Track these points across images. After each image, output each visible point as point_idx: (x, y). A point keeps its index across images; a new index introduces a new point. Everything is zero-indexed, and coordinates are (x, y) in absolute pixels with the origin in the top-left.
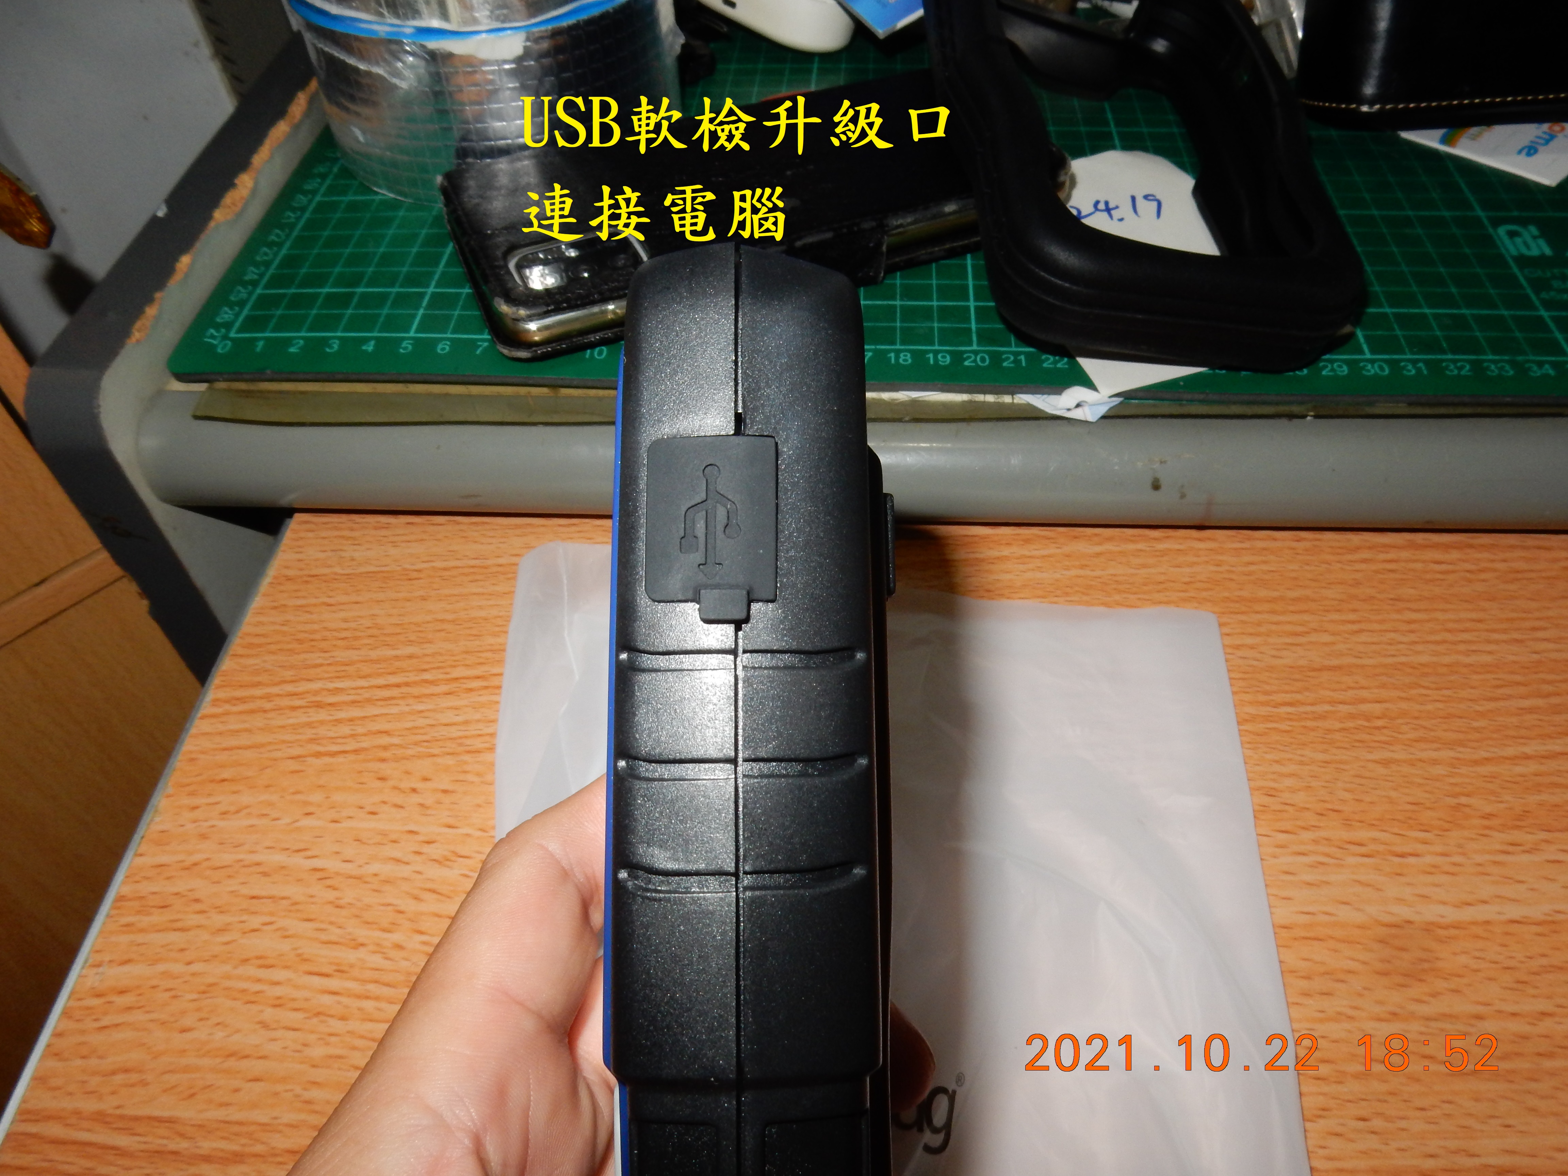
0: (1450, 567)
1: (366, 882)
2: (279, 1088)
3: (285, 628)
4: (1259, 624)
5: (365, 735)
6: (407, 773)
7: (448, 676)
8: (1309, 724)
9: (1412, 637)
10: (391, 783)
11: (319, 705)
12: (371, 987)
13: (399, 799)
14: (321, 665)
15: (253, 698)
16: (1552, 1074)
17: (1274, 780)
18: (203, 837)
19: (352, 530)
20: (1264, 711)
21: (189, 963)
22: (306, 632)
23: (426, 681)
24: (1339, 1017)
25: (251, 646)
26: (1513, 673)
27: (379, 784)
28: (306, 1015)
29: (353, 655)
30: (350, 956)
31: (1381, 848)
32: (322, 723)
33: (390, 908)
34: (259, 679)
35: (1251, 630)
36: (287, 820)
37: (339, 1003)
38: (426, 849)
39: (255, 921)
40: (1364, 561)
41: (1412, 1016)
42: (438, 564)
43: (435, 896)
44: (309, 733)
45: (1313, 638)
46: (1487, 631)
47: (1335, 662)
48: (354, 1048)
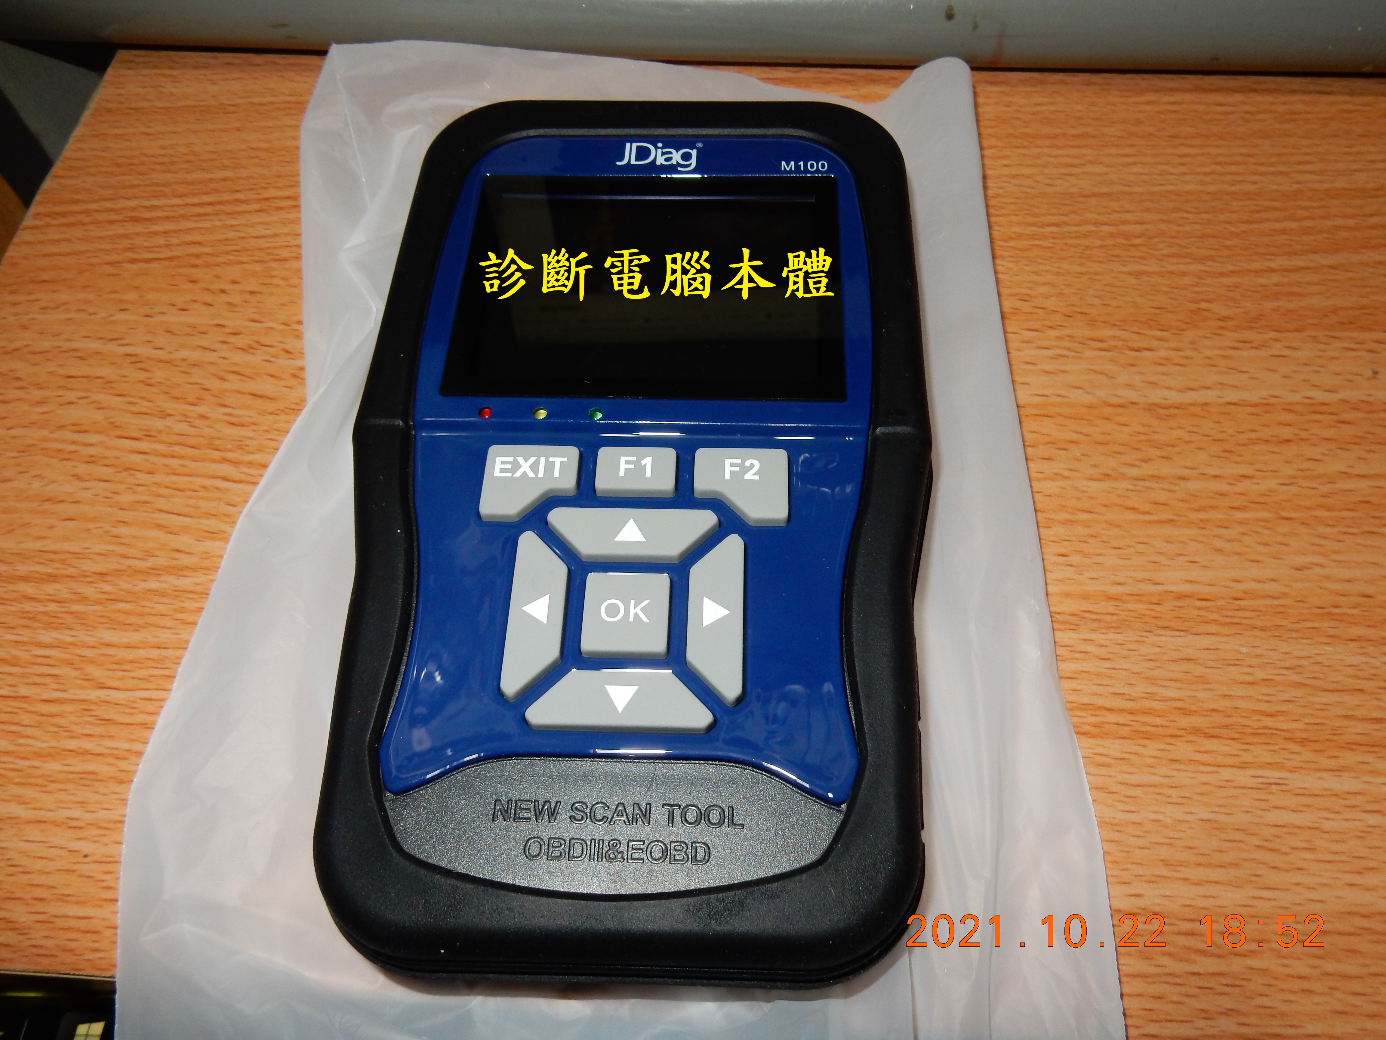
0: (1231, 109)
1: (177, 366)
2: (90, 525)
3: (104, 154)
4: (1038, 157)
5: (178, 245)
6: (217, 277)
7: (260, 197)
8: (1070, 241)
9: (1182, 169)
10: (202, 285)
11: (136, 220)
12: (176, 448)
13: (208, 298)
14: (139, 186)
15: (73, 213)
16: (1241, 523)
17: (1029, 288)
18: (24, 327)
19: (171, 68)
20: (1030, 230)
21: (9, 429)
22: (125, 157)
23: (239, 201)
24: (1056, 476)
25: (71, 168)
26: (1271, 200)
27: (191, 286)
28: (116, 470)
29: (169, 177)
30: (159, 424)
31: (1120, 344)
32: (138, 234)
33: (197, 386)
34: (77, 197)
35: (1030, 163)
36: (102, 315)
37: (147, 461)
38: (232, 339)
39: (71, 396)
40: (1149, 103)
41: (1123, 477)
42: (255, 100)
43: (239, 377)
44: (125, 243)
45: (1089, 168)
46: (1255, 164)
47: (1105, 190)
48: (160, 496)
